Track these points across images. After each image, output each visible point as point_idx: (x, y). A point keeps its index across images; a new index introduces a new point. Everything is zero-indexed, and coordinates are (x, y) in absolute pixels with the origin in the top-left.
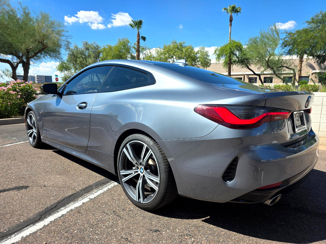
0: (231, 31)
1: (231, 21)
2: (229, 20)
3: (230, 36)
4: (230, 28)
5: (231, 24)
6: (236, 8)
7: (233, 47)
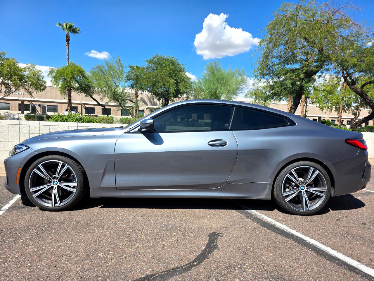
0: (68, 52)
1: (68, 40)
2: (65, 38)
3: (68, 57)
4: (67, 48)
5: (68, 44)
6: (73, 27)
7: (75, 71)
